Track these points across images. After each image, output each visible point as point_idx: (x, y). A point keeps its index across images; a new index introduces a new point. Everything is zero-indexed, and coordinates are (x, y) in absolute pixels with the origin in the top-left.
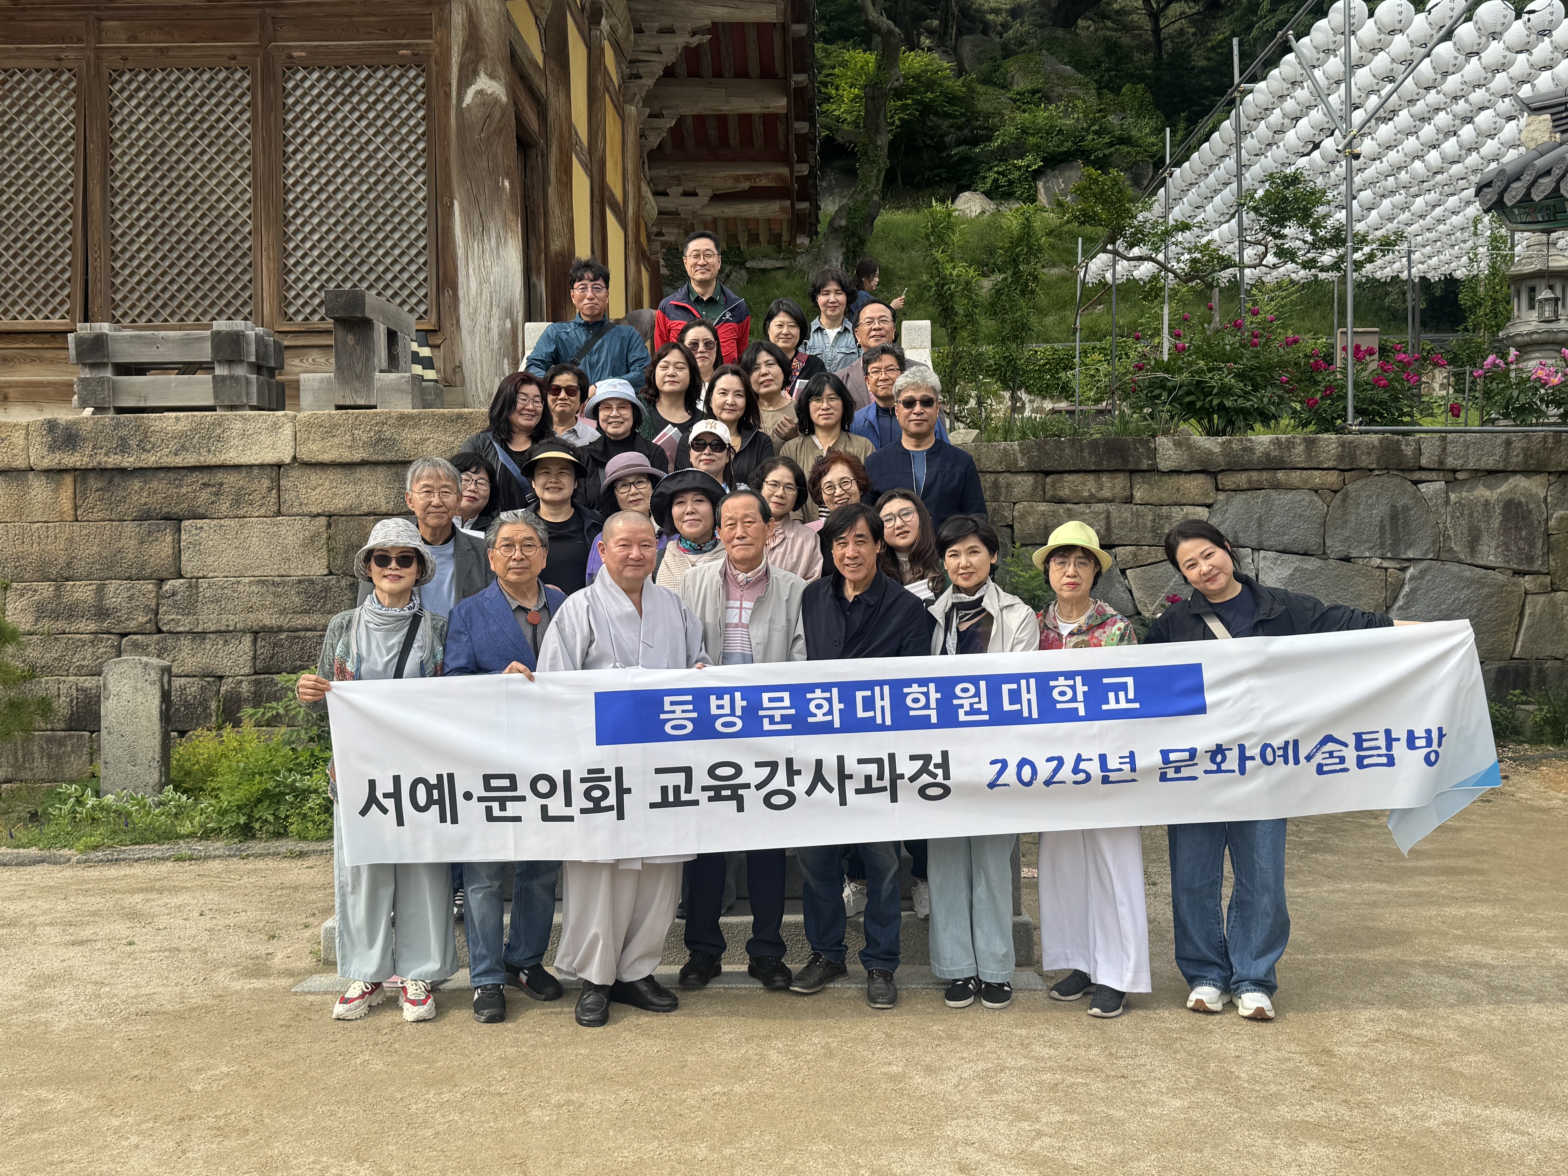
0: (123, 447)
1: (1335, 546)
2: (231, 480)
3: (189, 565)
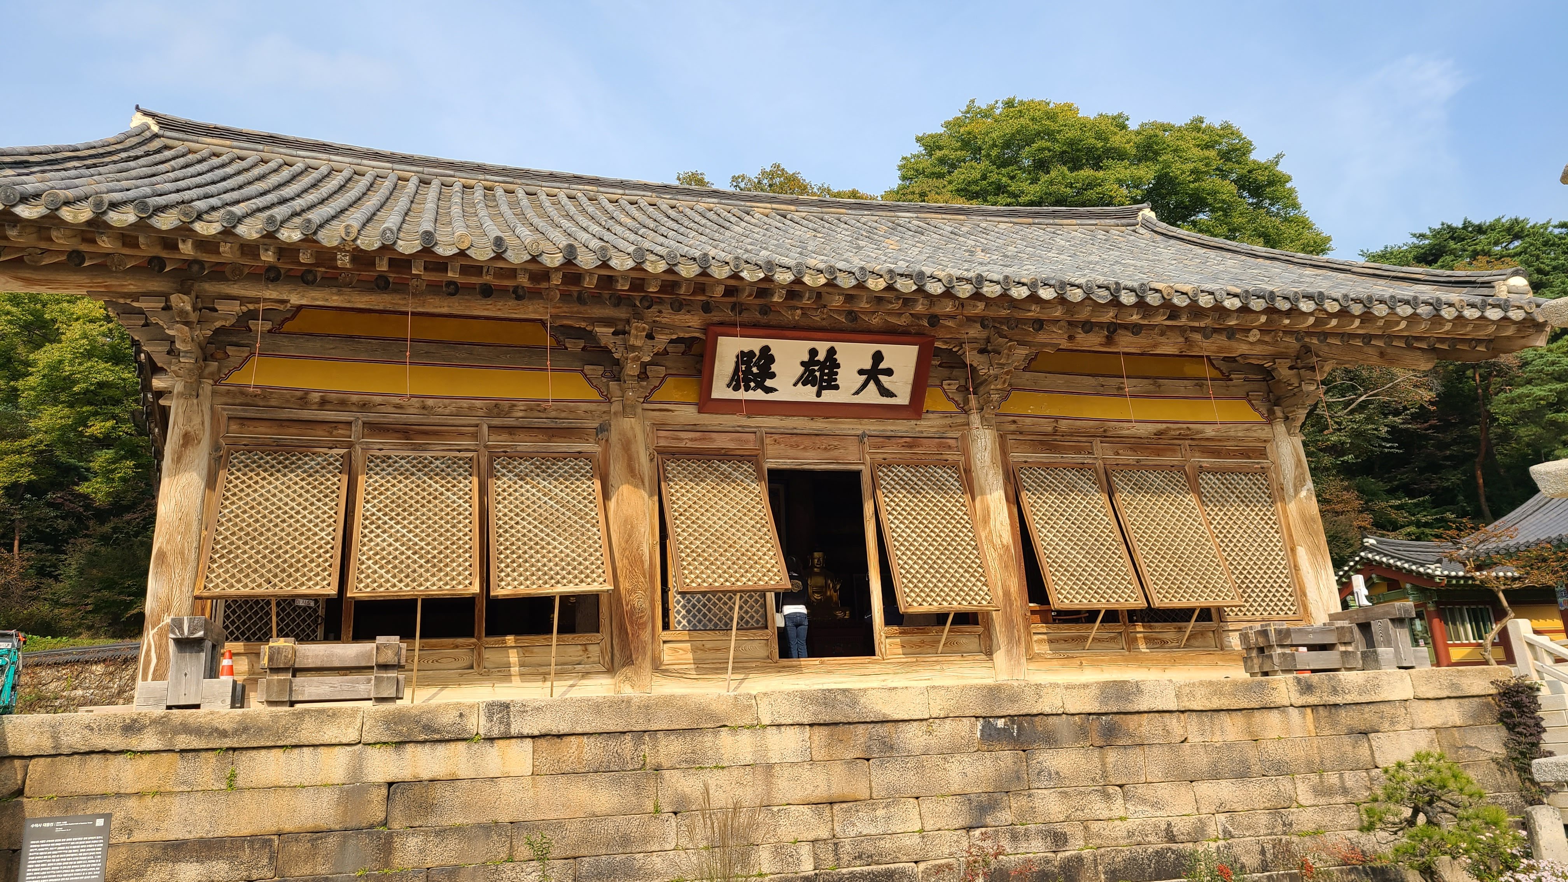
0: (1335, 691)
2: (1385, 708)
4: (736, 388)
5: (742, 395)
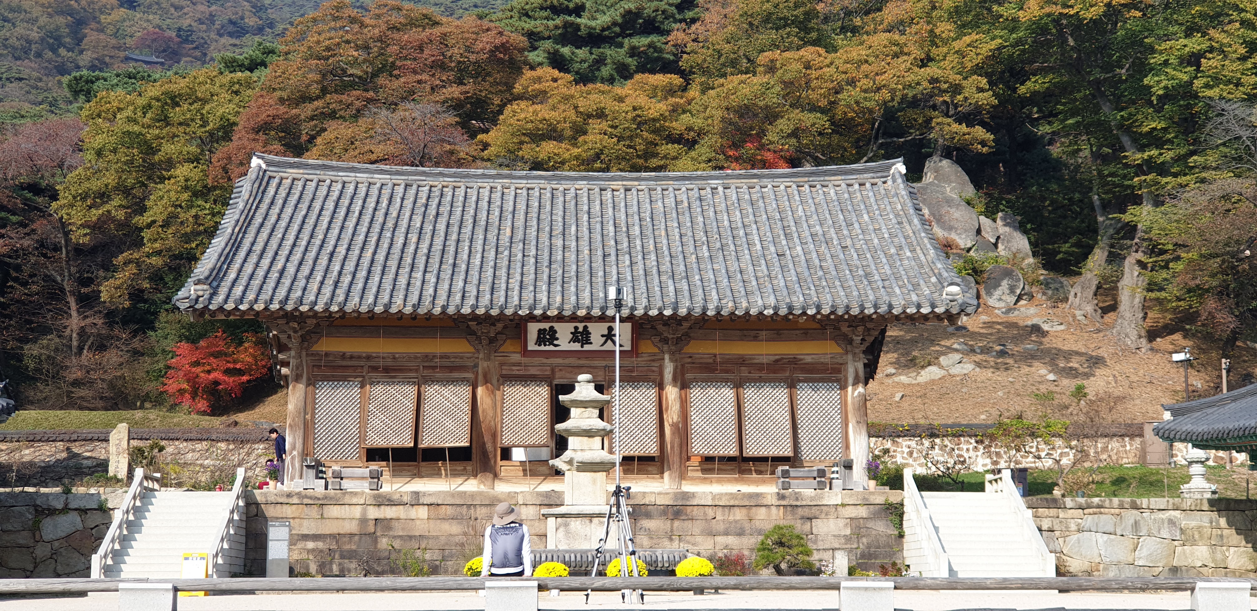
0: (797, 499)
1: (1119, 532)
2: (824, 508)
3: (814, 531)
4: (540, 345)
5: (543, 348)
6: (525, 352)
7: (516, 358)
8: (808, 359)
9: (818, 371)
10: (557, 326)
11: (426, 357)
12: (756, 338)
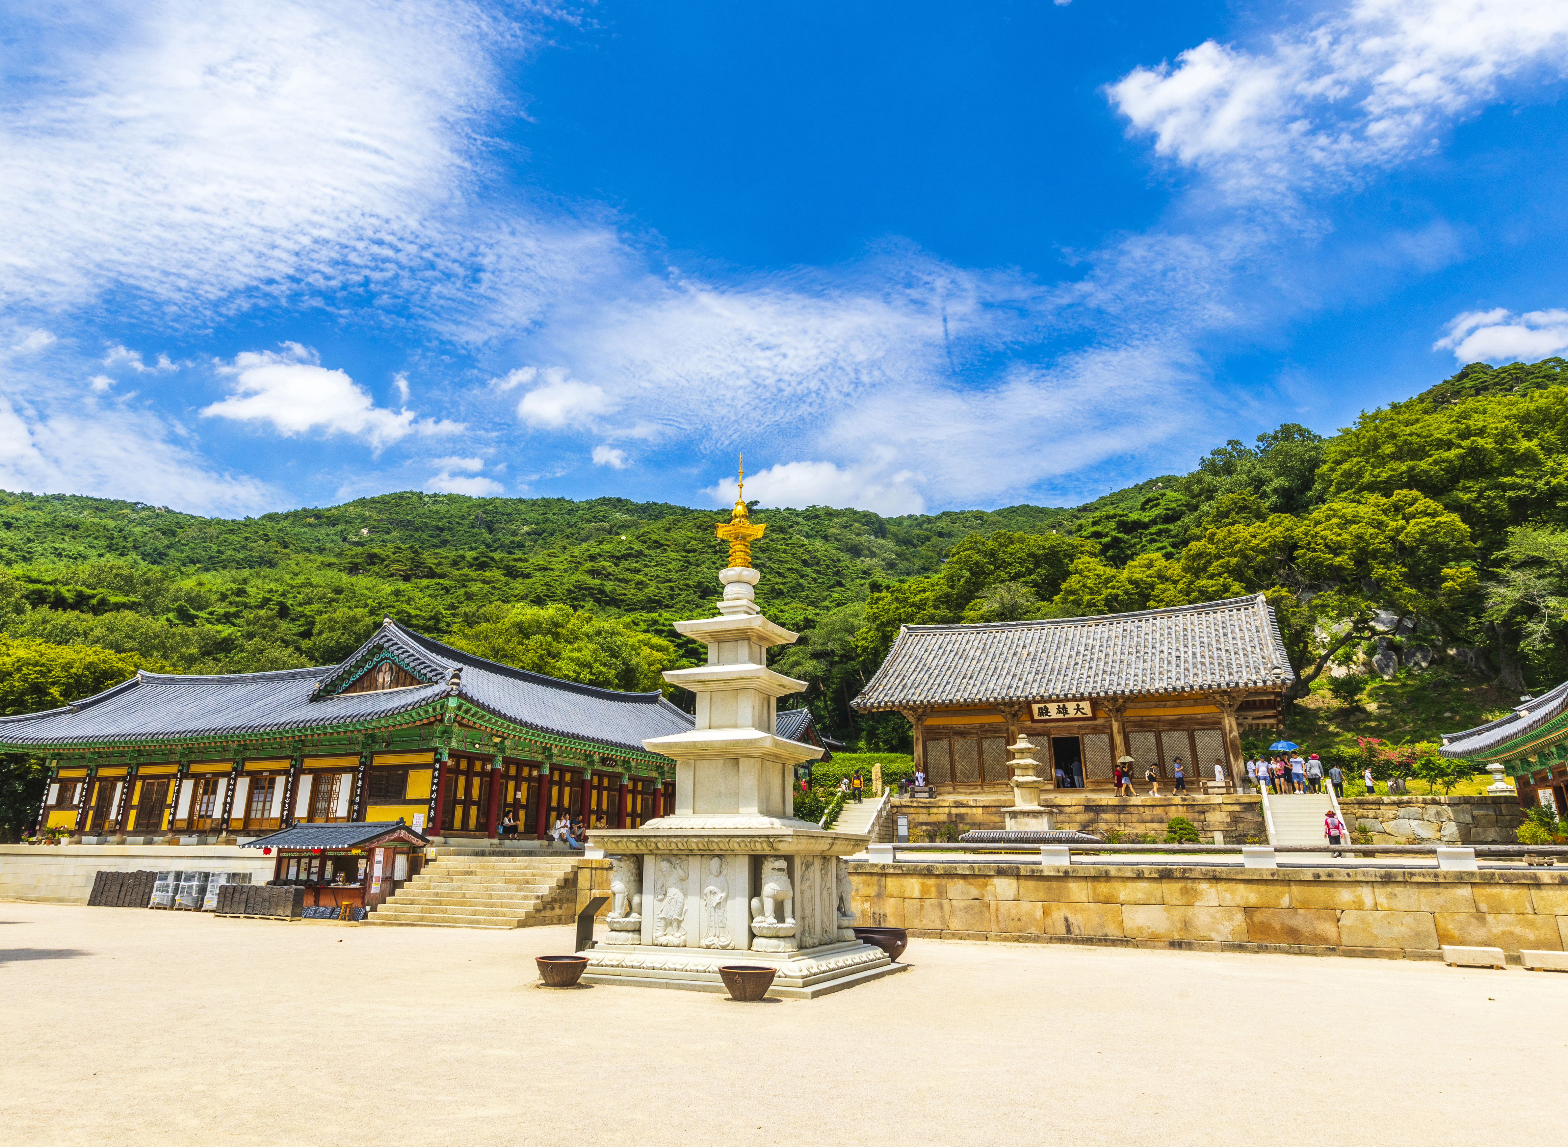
4: (1040, 716)
5: (1042, 718)
6: (1033, 721)
7: (1029, 723)
8: (1199, 716)
9: (1207, 724)
10: (1048, 705)
11: (982, 726)
12: (1165, 706)
